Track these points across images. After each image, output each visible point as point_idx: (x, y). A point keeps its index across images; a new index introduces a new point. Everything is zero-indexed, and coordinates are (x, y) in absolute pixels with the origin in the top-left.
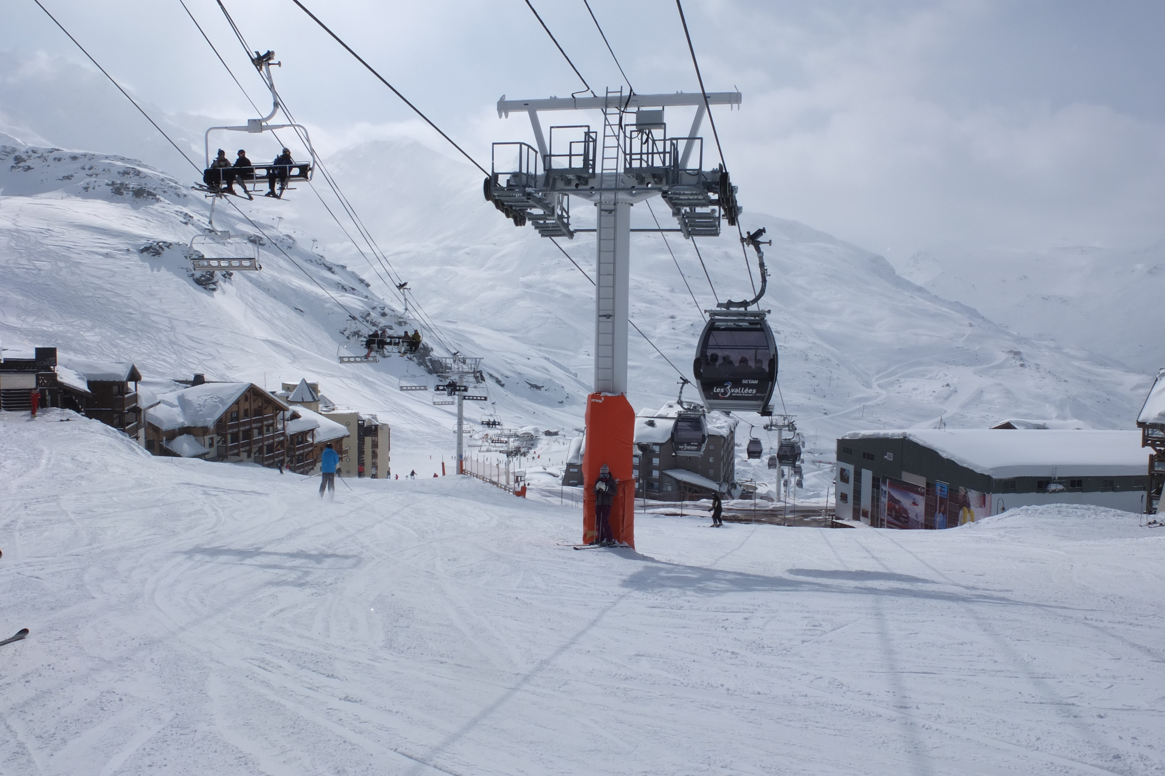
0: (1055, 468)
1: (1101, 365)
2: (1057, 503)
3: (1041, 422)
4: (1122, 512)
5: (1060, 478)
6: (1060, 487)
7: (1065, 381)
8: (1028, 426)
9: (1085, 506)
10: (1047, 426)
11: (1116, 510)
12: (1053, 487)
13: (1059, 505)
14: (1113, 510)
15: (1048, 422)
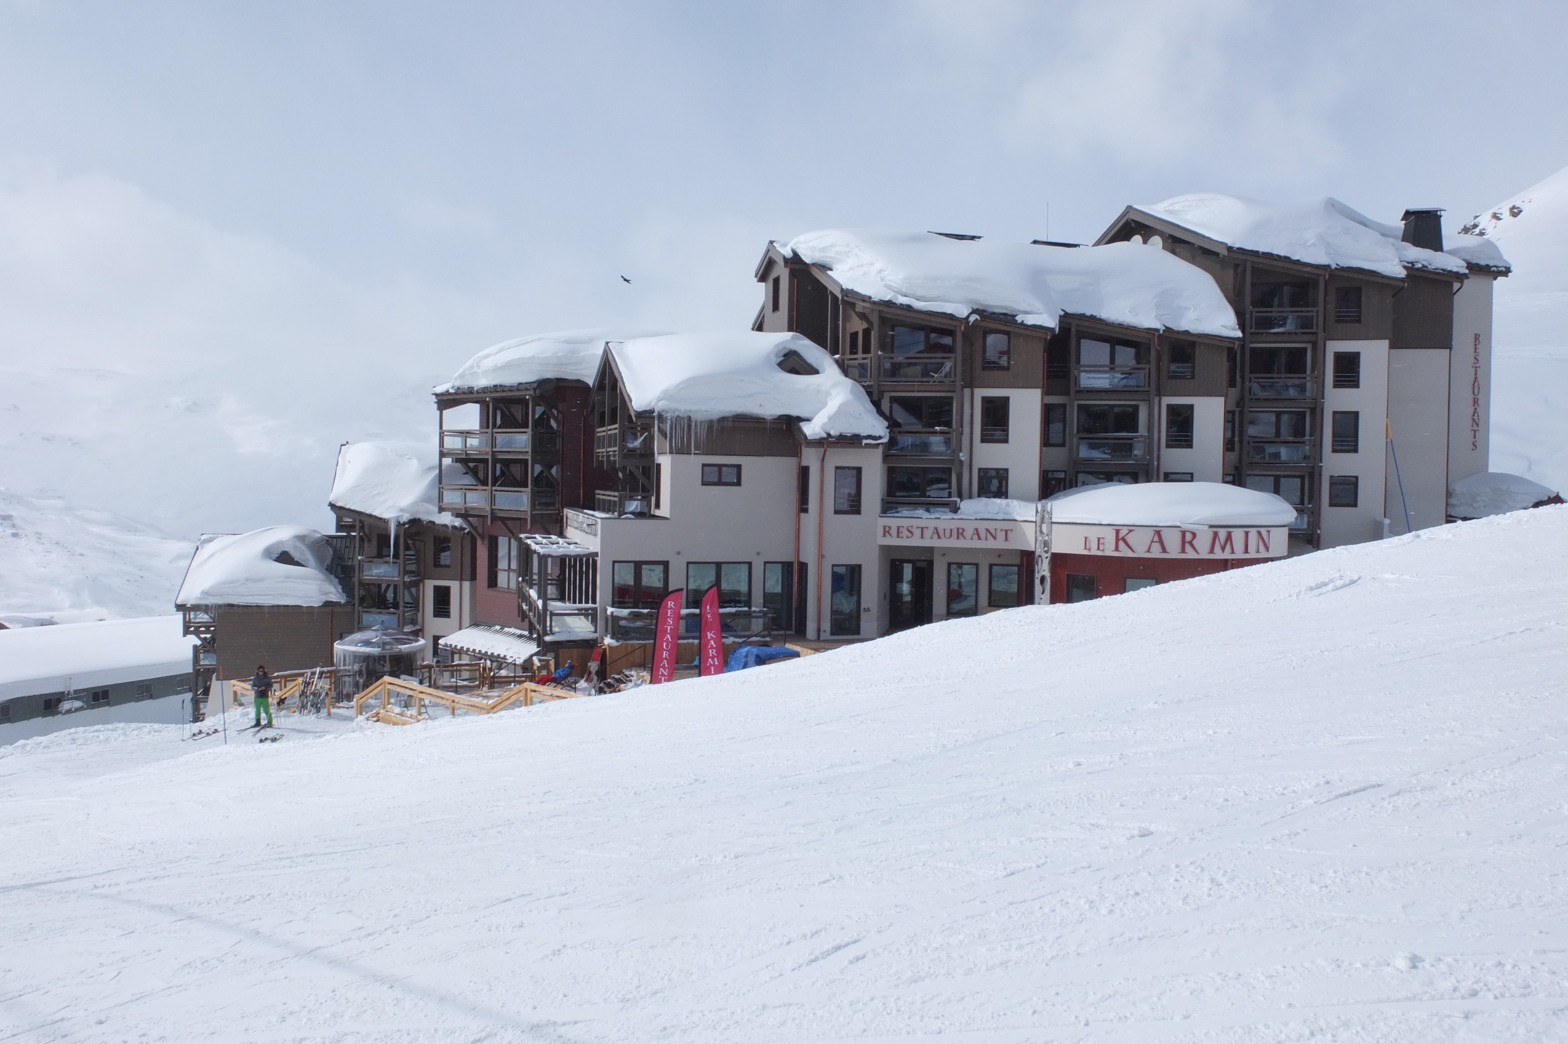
0: (69, 678)
1: (129, 531)
2: (70, 728)
3: (45, 615)
4: (160, 725)
5: (76, 691)
6: (78, 704)
7: (81, 555)
8: (26, 623)
9: (110, 727)
10: (54, 620)
11: (152, 724)
12: (66, 705)
13: (73, 730)
14: (148, 725)
15: (56, 615)
